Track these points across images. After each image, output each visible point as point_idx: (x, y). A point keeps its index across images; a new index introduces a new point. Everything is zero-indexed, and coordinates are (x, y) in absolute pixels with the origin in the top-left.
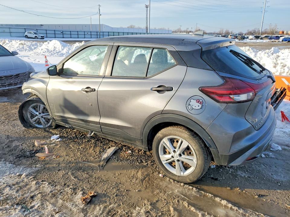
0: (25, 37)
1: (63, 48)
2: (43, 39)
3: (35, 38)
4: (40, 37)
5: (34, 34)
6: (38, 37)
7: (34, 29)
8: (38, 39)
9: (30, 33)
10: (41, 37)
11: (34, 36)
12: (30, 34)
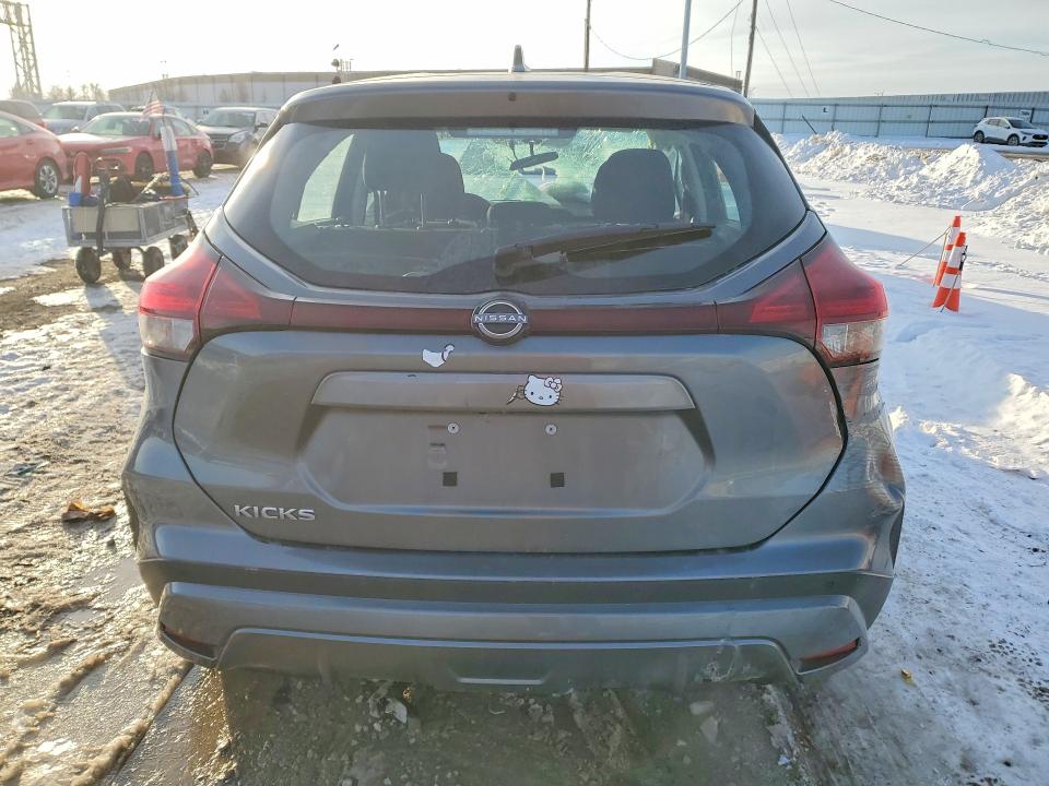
0: (973, 137)
1: (981, 174)
2: (1042, 145)
3: (1006, 143)
4: (1030, 139)
5: (1009, 124)
6: (1021, 137)
7: (1020, 108)
8: (1019, 144)
9: (998, 123)
10: (1036, 137)
11: (1004, 134)
12: (994, 127)
